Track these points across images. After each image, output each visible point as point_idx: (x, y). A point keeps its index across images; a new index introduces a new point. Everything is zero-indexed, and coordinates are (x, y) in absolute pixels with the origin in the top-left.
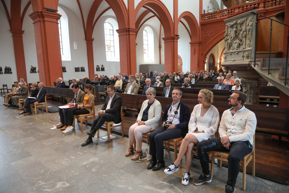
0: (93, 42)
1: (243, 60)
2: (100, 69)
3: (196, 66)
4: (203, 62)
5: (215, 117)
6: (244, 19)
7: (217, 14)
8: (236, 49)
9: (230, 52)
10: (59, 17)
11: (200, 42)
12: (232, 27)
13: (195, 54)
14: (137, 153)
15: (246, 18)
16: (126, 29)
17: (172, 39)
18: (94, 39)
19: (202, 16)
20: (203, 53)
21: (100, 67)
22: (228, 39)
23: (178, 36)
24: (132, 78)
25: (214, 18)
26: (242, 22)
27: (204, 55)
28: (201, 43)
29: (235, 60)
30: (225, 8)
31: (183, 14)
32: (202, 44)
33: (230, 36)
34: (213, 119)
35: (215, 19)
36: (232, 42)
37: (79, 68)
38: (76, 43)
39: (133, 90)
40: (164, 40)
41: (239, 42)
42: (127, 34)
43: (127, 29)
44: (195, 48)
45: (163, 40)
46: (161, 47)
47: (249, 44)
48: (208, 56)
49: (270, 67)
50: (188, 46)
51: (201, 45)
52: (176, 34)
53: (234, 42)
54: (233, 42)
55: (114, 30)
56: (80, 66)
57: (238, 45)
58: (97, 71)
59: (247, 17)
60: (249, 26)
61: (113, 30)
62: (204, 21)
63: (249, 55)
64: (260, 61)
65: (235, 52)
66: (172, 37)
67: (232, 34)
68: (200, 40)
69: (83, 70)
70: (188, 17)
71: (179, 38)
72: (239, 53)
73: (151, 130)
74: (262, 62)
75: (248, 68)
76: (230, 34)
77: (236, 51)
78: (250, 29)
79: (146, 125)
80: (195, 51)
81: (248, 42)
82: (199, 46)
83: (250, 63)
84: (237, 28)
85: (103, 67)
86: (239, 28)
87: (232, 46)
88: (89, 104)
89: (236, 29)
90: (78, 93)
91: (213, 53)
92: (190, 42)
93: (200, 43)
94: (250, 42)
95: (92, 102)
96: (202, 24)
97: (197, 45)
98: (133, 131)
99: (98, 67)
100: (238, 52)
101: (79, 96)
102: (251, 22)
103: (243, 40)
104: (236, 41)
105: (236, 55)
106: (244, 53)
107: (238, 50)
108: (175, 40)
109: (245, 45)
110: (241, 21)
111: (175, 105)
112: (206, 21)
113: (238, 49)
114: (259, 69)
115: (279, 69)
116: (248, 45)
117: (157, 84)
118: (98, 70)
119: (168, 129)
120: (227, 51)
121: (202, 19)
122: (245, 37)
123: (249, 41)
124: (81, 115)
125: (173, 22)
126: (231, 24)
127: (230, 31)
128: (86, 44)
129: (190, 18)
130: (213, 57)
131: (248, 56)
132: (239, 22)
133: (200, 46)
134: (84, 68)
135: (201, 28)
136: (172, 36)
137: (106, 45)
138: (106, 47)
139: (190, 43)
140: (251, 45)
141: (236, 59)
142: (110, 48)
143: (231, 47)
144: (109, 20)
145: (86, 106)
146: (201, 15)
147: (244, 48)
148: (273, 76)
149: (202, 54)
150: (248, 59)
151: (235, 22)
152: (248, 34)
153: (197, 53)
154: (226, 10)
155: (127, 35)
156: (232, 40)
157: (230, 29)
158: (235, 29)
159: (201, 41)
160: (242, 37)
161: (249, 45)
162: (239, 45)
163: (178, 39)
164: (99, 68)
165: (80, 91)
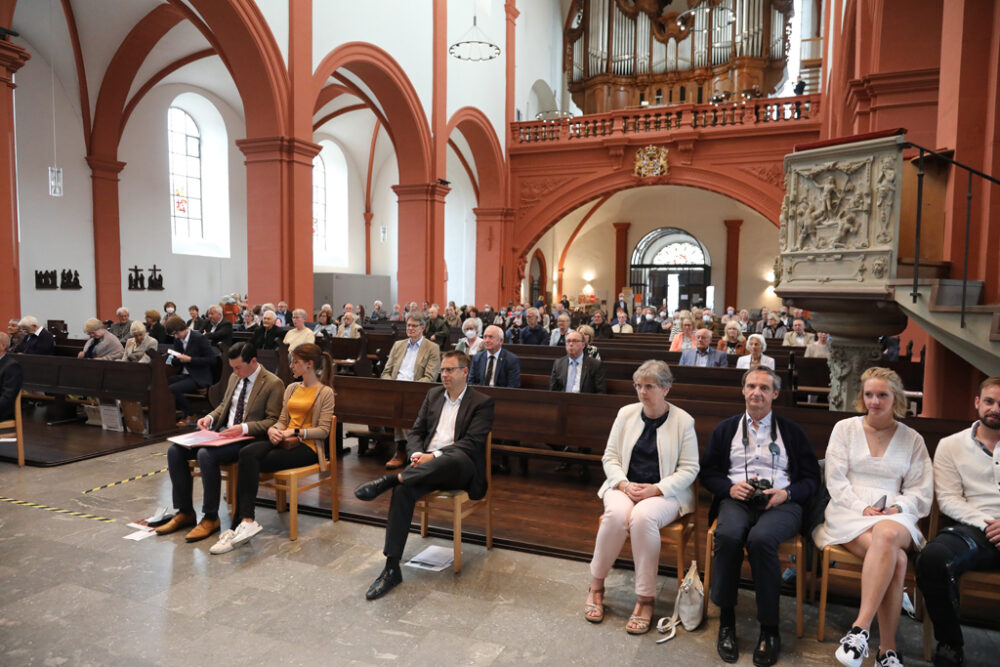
0: (120, 176)
1: (863, 280)
2: (146, 284)
3: (496, 287)
4: (516, 276)
5: (919, 460)
6: (863, 159)
7: (560, 128)
8: (831, 247)
9: (810, 252)
10: (21, 61)
11: (508, 210)
12: (816, 177)
13: (490, 248)
14: (645, 607)
15: (871, 158)
16: (279, 142)
17: (427, 193)
18: (124, 164)
19: (514, 128)
20: (517, 246)
21: (147, 275)
22: (801, 214)
23: (445, 183)
24: (417, 323)
25: (552, 139)
26: (854, 167)
27: (519, 254)
28: (512, 215)
29: (828, 280)
30: (578, 113)
31: (462, 114)
32: (512, 218)
33: (807, 204)
34: (915, 465)
35: (555, 142)
36: (816, 222)
37: (53, 275)
38: (61, 175)
39: (424, 369)
40: (398, 195)
41: (847, 226)
42: (281, 161)
43: (285, 143)
44: (491, 229)
45: (396, 192)
46: (372, 216)
47: (884, 234)
48: (529, 257)
49: (967, 306)
50: (467, 221)
51: (511, 221)
52: (439, 176)
53: (826, 223)
54: (819, 224)
55: (203, 138)
56: (58, 266)
57: (843, 234)
58: (130, 288)
59: (876, 155)
60: (884, 182)
61: (199, 139)
62: (518, 146)
63: (886, 268)
64: (930, 285)
65: (829, 255)
66: (428, 186)
67: (819, 200)
68: (506, 201)
69: (71, 282)
70: (473, 126)
71: (449, 190)
72: (844, 259)
73: (682, 515)
74: (936, 291)
75: (880, 305)
76: (806, 198)
77: (834, 250)
78: (890, 190)
79: (667, 498)
80: (491, 239)
81: (877, 227)
82: (506, 222)
83: (891, 290)
84: (834, 182)
85: (158, 273)
86: (842, 184)
87: (815, 234)
88: (317, 425)
89: (832, 186)
90: (252, 378)
91: (542, 250)
92: (476, 206)
93: (507, 214)
94: (887, 227)
95: (328, 416)
96: (513, 155)
97: (499, 218)
98: (624, 524)
99: (137, 275)
100: (843, 256)
101: (257, 392)
102: (890, 172)
103: (858, 220)
104: (831, 222)
105: (835, 263)
106: (864, 260)
107: (844, 250)
108: (437, 197)
109: (868, 236)
110: (851, 164)
111: (761, 426)
112: (525, 145)
113: (842, 247)
114: (927, 310)
115: (992, 314)
116: (878, 237)
117: (467, 346)
118: (136, 284)
119: (769, 505)
120: (797, 250)
121: (514, 139)
122: (869, 212)
123: (885, 225)
124: (292, 472)
125: (432, 135)
126: (810, 170)
127: (808, 191)
128: (91, 180)
129: (480, 128)
130: (540, 260)
131: (882, 269)
132: (843, 165)
133: (508, 224)
134: (76, 274)
135: (509, 166)
136: (428, 182)
137: (171, 192)
138: (172, 197)
139: (474, 210)
140: (888, 239)
141: (831, 277)
142: (185, 206)
143: (813, 239)
144: (185, 100)
145: (304, 431)
146: (512, 124)
147: (864, 246)
148: (970, 331)
149: (514, 250)
150: (881, 277)
151: (829, 164)
152: (880, 206)
153: (496, 245)
154: (577, 121)
155: (284, 164)
156: (816, 218)
157: (804, 185)
158: (827, 186)
159: (509, 206)
160: (856, 212)
161: (882, 238)
162: (847, 234)
163: (446, 194)
164: (142, 278)
165: (261, 371)
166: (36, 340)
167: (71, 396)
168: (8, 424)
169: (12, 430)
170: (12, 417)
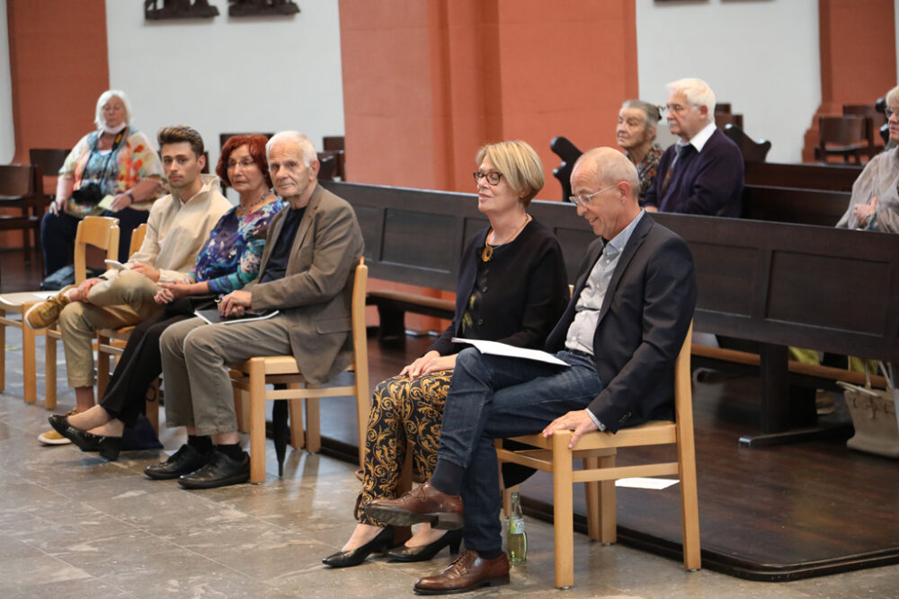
166: (697, 163)
167: (796, 352)
168: (655, 433)
169: (667, 453)
170: (667, 412)
